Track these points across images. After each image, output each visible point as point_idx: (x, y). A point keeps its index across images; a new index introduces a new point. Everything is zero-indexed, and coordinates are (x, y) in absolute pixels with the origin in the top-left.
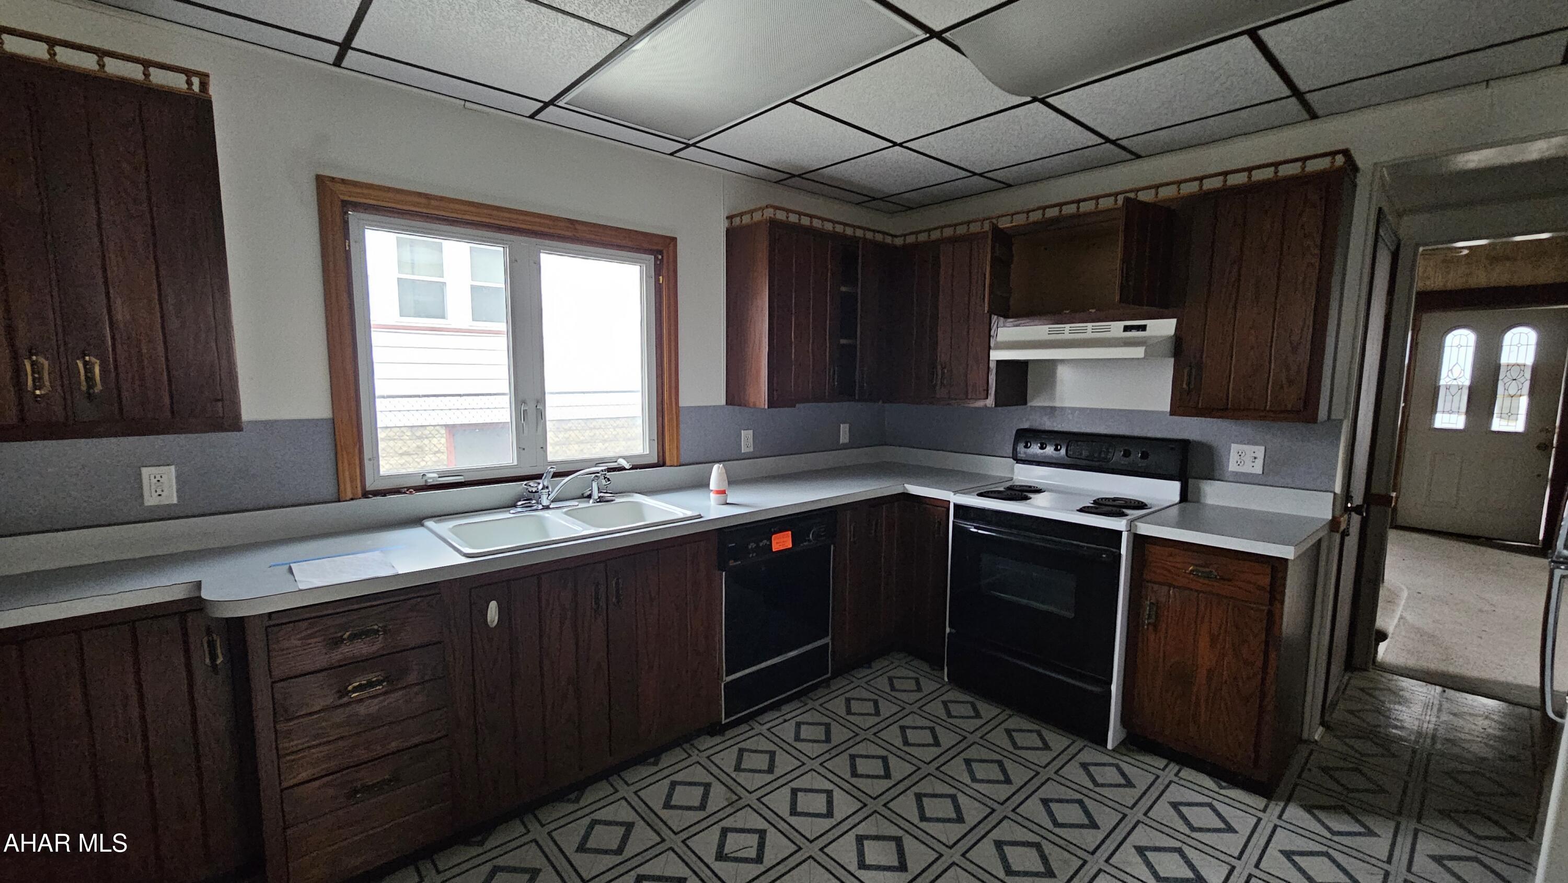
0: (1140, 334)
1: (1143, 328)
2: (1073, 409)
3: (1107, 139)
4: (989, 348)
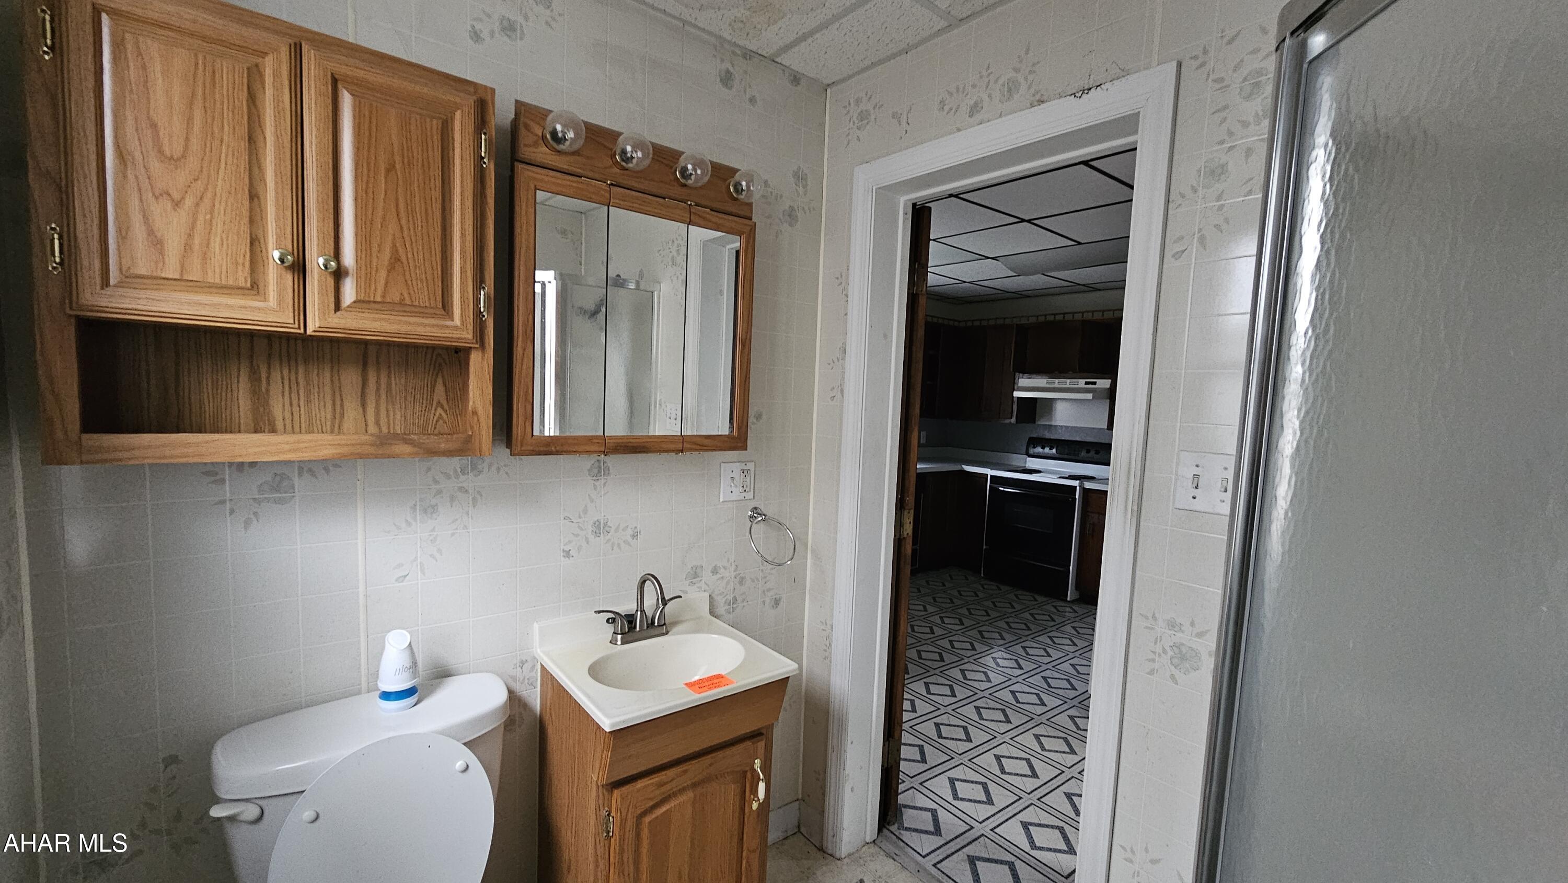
0: (1094, 386)
1: (1095, 383)
2: (1062, 427)
3: (1079, 284)
4: (1014, 390)
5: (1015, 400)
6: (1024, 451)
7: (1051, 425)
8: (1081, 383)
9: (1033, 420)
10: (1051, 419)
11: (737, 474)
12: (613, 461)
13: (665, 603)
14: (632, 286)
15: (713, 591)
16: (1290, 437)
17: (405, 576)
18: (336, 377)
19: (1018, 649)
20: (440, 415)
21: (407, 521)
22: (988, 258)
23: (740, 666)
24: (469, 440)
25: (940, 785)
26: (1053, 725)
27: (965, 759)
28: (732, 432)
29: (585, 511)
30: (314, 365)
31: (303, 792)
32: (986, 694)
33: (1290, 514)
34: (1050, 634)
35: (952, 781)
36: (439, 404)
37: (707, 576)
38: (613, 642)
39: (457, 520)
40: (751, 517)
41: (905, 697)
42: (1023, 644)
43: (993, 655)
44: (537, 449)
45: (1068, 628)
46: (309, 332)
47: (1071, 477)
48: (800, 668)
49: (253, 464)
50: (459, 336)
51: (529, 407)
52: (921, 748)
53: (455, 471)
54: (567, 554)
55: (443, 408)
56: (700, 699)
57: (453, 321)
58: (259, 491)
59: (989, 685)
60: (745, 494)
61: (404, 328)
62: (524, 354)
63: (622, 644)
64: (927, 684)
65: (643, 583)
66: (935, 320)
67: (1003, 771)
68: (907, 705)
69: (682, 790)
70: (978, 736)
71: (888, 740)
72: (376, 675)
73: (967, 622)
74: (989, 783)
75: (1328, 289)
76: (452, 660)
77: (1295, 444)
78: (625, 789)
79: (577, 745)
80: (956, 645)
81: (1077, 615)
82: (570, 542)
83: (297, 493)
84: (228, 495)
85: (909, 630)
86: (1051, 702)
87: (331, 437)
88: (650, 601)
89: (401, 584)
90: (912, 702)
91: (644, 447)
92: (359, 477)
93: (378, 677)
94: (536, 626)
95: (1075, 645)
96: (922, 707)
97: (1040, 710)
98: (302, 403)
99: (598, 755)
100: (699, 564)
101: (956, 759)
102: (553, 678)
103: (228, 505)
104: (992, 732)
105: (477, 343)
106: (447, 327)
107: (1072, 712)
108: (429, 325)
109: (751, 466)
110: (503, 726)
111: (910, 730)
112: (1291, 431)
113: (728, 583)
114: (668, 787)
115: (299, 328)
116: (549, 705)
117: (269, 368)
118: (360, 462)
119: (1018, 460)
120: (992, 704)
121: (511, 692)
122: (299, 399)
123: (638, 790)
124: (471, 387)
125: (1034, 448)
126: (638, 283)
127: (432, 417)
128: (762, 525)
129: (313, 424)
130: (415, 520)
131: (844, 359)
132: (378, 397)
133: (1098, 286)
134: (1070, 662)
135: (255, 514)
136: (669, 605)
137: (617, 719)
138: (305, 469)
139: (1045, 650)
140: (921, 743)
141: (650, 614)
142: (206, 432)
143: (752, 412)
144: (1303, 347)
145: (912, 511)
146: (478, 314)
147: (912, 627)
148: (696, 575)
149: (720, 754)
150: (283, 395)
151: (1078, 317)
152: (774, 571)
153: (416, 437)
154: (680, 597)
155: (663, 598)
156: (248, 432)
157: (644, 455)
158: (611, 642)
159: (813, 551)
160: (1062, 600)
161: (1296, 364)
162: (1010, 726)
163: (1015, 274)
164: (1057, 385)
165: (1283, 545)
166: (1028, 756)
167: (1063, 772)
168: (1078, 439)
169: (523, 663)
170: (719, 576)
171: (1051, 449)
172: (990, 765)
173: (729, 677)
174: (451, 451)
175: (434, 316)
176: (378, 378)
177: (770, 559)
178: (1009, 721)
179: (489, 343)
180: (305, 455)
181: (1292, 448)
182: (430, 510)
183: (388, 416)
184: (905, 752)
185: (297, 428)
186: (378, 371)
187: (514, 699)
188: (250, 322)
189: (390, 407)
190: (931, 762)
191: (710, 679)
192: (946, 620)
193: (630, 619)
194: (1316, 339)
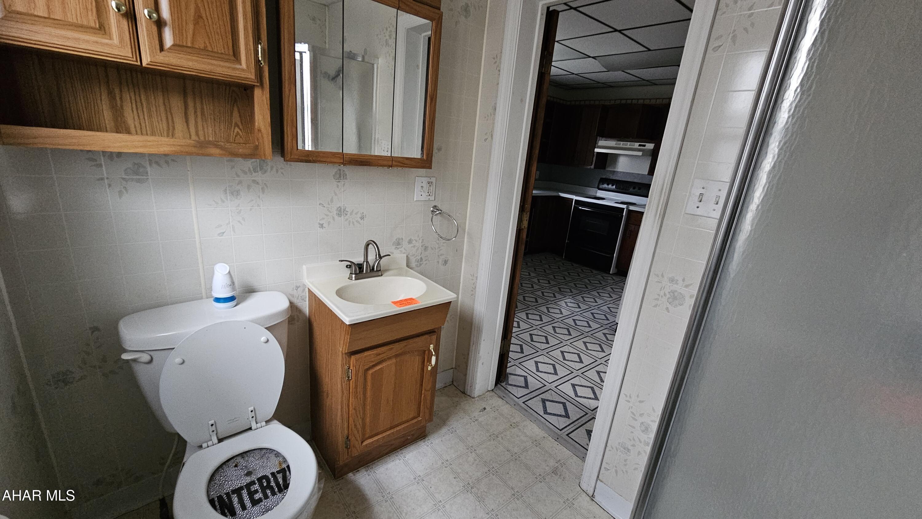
0: (643, 148)
1: (644, 146)
2: (621, 172)
3: (644, 80)
4: (595, 148)
5: (595, 154)
6: (596, 186)
7: (614, 172)
8: (636, 145)
9: (604, 168)
10: (615, 168)
11: (425, 184)
12: (348, 170)
13: (381, 257)
14: (360, 59)
15: (409, 254)
16: (770, 160)
17: (223, 233)
18: (166, 101)
19: (579, 298)
20: (238, 132)
21: (221, 199)
22: (590, 57)
23: (424, 295)
24: (257, 148)
25: (531, 365)
26: (594, 337)
27: (545, 352)
28: (423, 156)
29: (332, 201)
30: (150, 90)
31: (174, 348)
32: (559, 320)
33: (760, 207)
34: (598, 291)
35: (536, 363)
36: (237, 125)
37: (405, 243)
38: (350, 278)
39: (253, 200)
40: (432, 211)
41: (515, 320)
42: (582, 295)
43: (566, 301)
44: (300, 158)
45: (609, 289)
46: (144, 64)
47: (622, 203)
48: (458, 297)
49: (119, 154)
50: (245, 76)
51: (294, 130)
52: (521, 346)
53: (249, 170)
54: (322, 226)
55: (238, 127)
56: (401, 310)
57: (241, 65)
58: (125, 173)
59: (561, 316)
60: (429, 197)
61: (207, 68)
62: (289, 94)
63: (356, 279)
64: (527, 314)
65: (367, 245)
66: (552, 99)
67: (564, 359)
68: (515, 324)
69: (389, 358)
70: (553, 341)
71: (504, 340)
72: (211, 289)
73: (552, 283)
74: (556, 364)
75: (817, 59)
76: (256, 284)
77: (773, 163)
78: (358, 356)
79: (330, 333)
80: (545, 294)
81: (614, 281)
82: (323, 219)
83: (150, 177)
84: (105, 175)
85: (520, 286)
86: (594, 325)
87: (167, 140)
88: (372, 257)
89: (221, 237)
90: (518, 323)
91: (367, 162)
92: (189, 169)
93: (212, 290)
94: (304, 267)
95: (611, 297)
96: (523, 325)
97: (587, 329)
98: (146, 118)
99: (342, 338)
100: (400, 237)
101: (540, 352)
102: (315, 296)
103: (106, 181)
104: (560, 339)
105: (258, 82)
106: (238, 69)
107: (606, 331)
108: (225, 67)
109: (433, 180)
110: (287, 321)
111: (516, 337)
112: (771, 156)
113: (417, 250)
114: (382, 356)
115: (137, 61)
116: (313, 311)
117: (121, 91)
118: (188, 157)
119: (592, 191)
120: (562, 326)
121: (291, 303)
122: (144, 114)
123: (366, 356)
124: (256, 113)
125: (603, 184)
126: (363, 57)
127: (232, 134)
128: (439, 216)
129: (154, 131)
130: (227, 200)
131: (495, 114)
132: (196, 117)
133: (657, 82)
134: (607, 306)
135: (125, 188)
136: (383, 259)
137: (353, 318)
138: (153, 161)
139: (594, 299)
140: (521, 343)
141: (371, 264)
142: (84, 130)
143: (435, 146)
144: (791, 100)
145: (528, 213)
146: (257, 62)
147: (521, 283)
148: (399, 244)
149: (411, 341)
150: (133, 111)
151: (641, 102)
152: (445, 244)
153: (222, 144)
154: (389, 255)
155: (379, 255)
156: (112, 132)
157: (369, 167)
158: (349, 278)
159: (468, 234)
160: (607, 273)
161: (784, 112)
162: (571, 337)
163: (606, 70)
164: (621, 146)
165: (752, 226)
166: (579, 352)
167: (597, 361)
168: (629, 180)
169: (297, 287)
170: (412, 245)
171: (612, 186)
172: (558, 356)
173: (417, 300)
174: (246, 155)
175: (227, 60)
176: (195, 103)
177: (444, 236)
178: (570, 335)
179: (266, 83)
180: (152, 150)
181: (770, 166)
182: (236, 193)
183: (203, 129)
184: (512, 348)
185: (144, 132)
186: (194, 99)
187: (293, 306)
188: (102, 54)
189: (205, 123)
190: (526, 353)
191: (406, 300)
192: (541, 281)
193: (360, 266)
194: (801, 95)
